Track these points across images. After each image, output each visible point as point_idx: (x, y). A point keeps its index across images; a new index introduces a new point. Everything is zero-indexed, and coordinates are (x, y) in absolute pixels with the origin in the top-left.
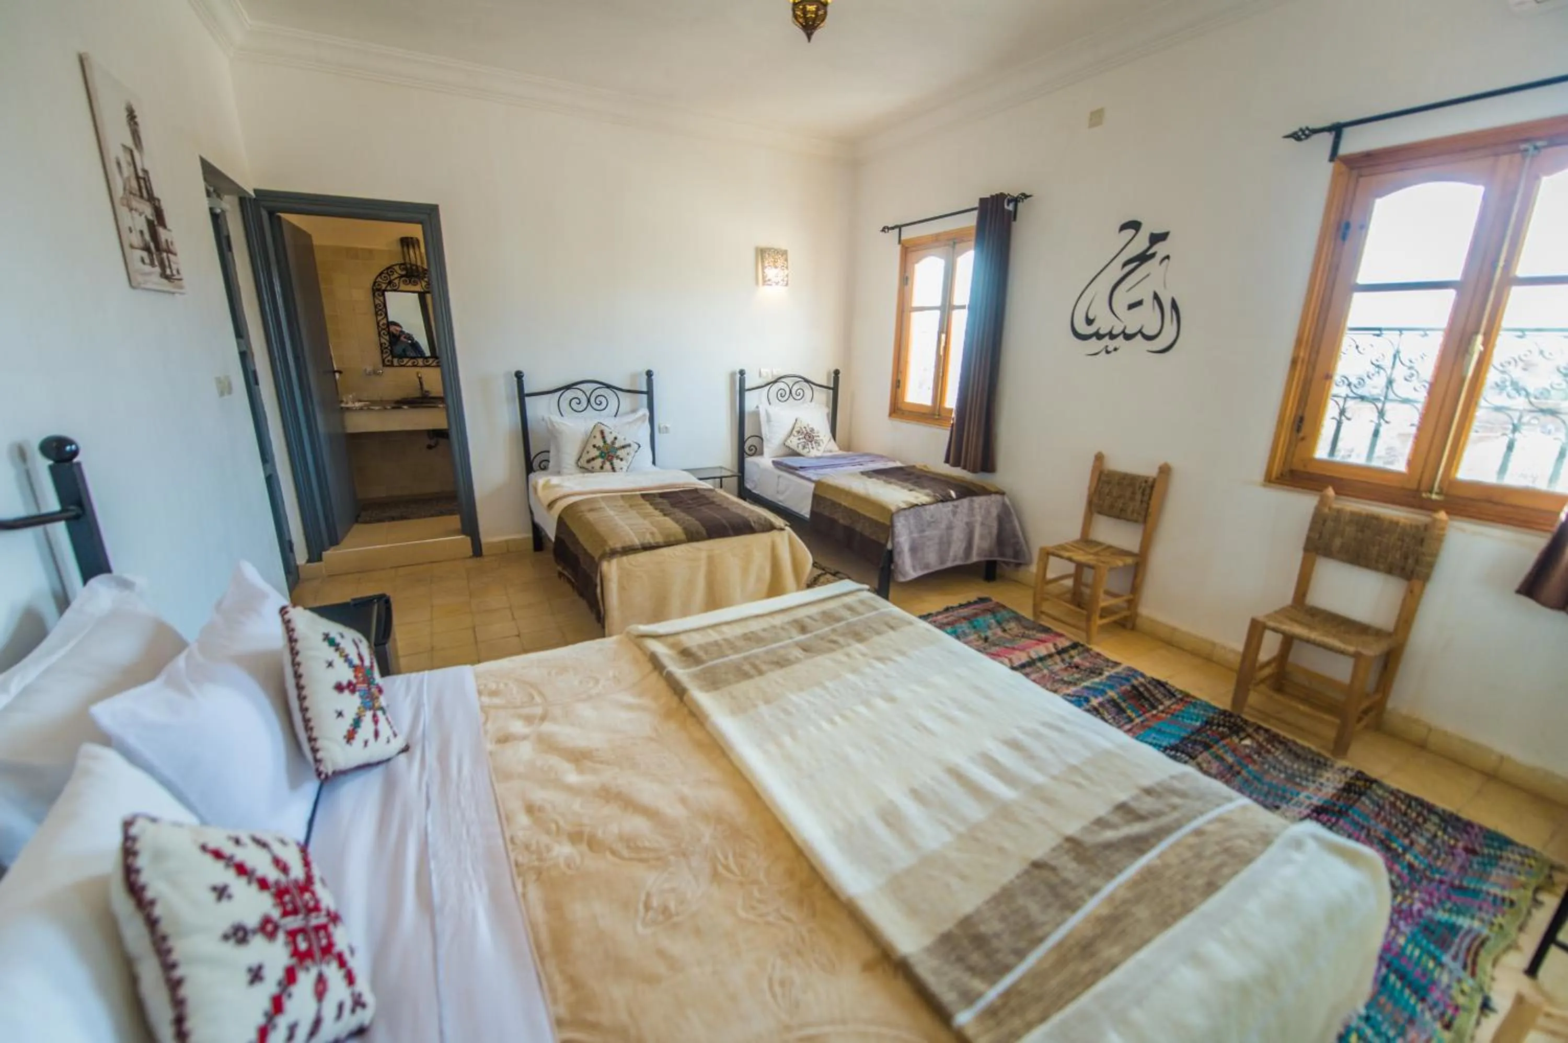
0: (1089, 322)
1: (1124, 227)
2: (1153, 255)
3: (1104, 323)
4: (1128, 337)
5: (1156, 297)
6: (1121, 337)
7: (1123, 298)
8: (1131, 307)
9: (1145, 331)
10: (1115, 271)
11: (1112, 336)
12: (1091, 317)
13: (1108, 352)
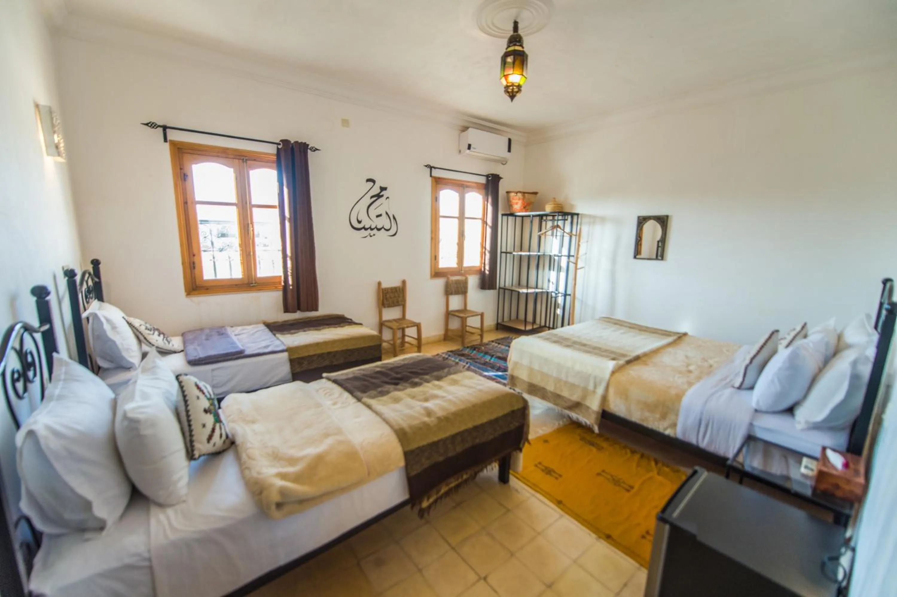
0: (359, 222)
1: (369, 180)
2: (382, 196)
3: (366, 223)
4: (379, 230)
5: (387, 213)
6: (376, 229)
7: (373, 212)
8: (378, 216)
9: (385, 227)
10: (367, 200)
11: (372, 229)
12: (360, 219)
13: (371, 236)
